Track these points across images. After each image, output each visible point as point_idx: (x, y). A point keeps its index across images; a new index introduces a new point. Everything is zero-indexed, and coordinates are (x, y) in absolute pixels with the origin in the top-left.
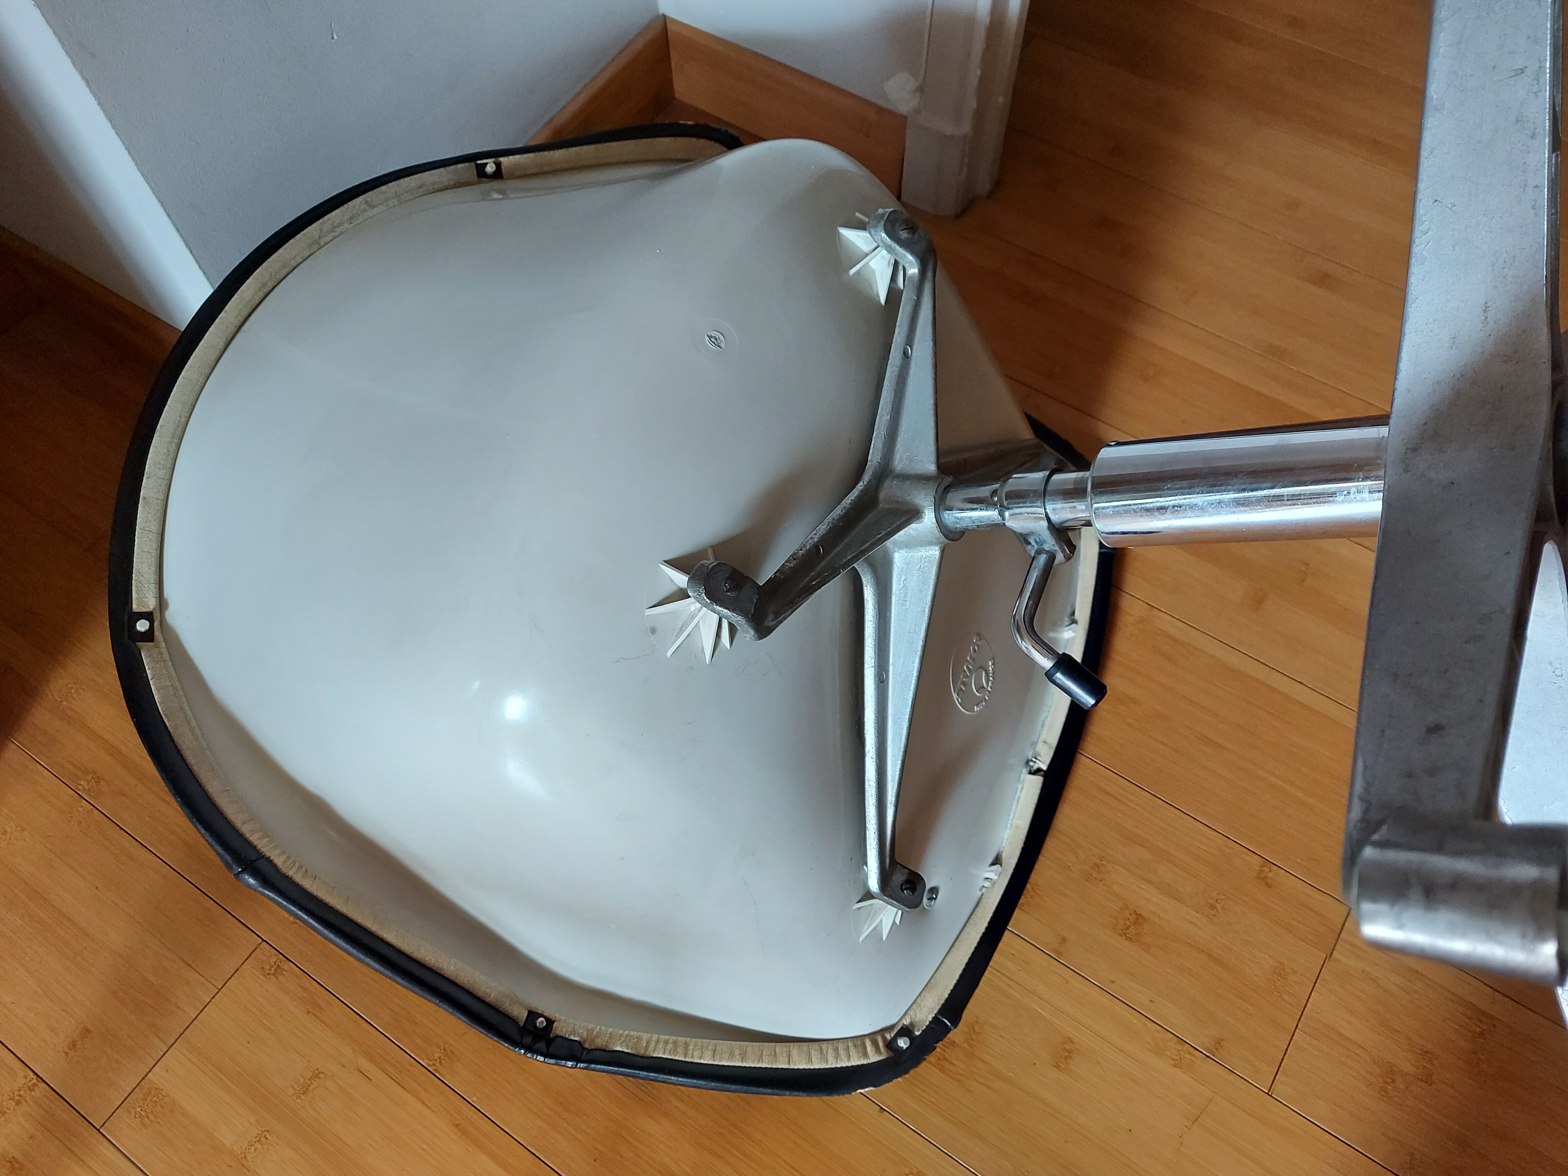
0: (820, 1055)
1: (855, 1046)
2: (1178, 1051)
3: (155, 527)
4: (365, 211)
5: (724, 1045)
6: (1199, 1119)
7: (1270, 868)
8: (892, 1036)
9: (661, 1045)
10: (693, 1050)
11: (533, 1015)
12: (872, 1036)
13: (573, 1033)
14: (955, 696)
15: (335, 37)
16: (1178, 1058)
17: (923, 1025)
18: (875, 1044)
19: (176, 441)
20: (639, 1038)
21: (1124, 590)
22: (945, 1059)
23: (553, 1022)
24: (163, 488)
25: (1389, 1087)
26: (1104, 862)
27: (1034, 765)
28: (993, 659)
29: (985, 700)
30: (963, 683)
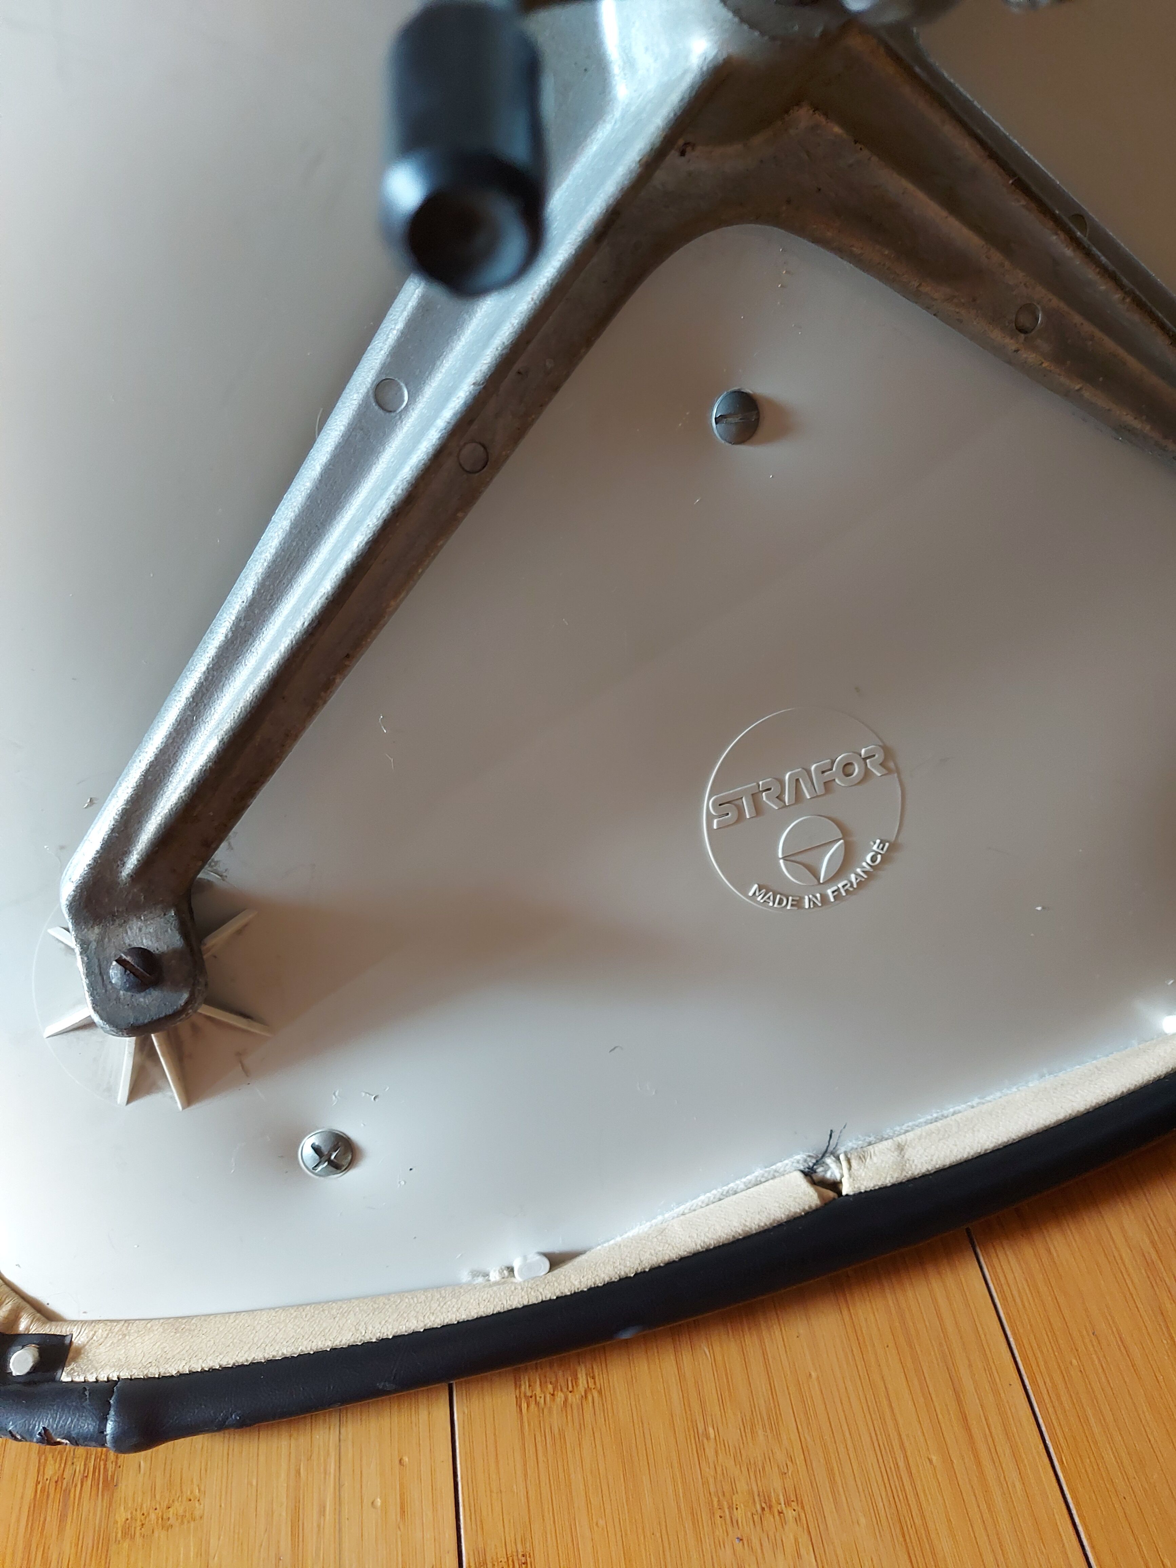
8: (33, 1331)
14: (708, 803)
17: (94, 1369)
26: (790, 1514)
27: (829, 1161)
28: (894, 847)
29: (798, 903)
30: (755, 798)
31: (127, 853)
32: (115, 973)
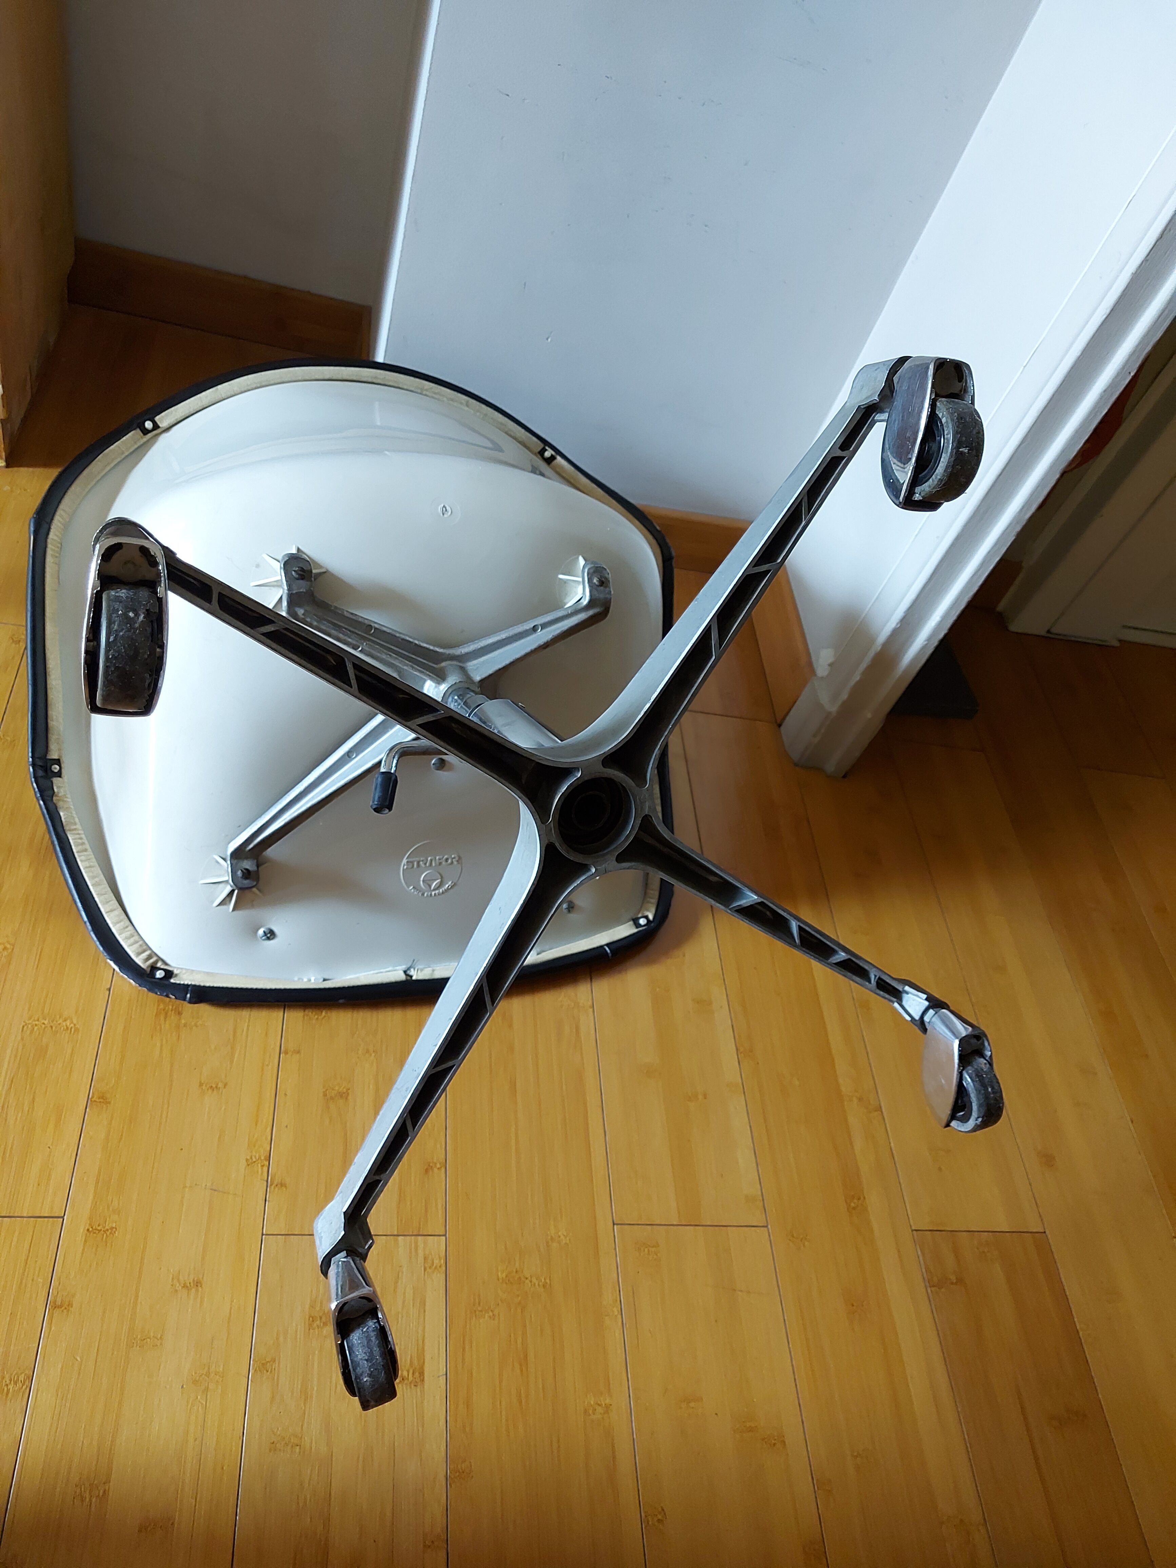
0: (122, 928)
1: (141, 946)
2: (260, 1157)
3: (205, 403)
4: (461, 403)
5: (97, 870)
6: (216, 1193)
7: (441, 1167)
8: (161, 966)
9: (78, 836)
10: (84, 855)
11: (58, 762)
12: (153, 954)
13: (58, 787)
14: (405, 861)
15: (549, 340)
16: (254, 1160)
17: (179, 980)
18: (149, 957)
19: (259, 385)
20: (75, 824)
21: (593, 984)
22: (166, 1014)
23: (60, 776)
24: (229, 394)
25: (318, 1322)
27: (412, 970)
28: (455, 884)
29: (423, 894)
30: (418, 863)
31: (250, 844)
32: (239, 873)
